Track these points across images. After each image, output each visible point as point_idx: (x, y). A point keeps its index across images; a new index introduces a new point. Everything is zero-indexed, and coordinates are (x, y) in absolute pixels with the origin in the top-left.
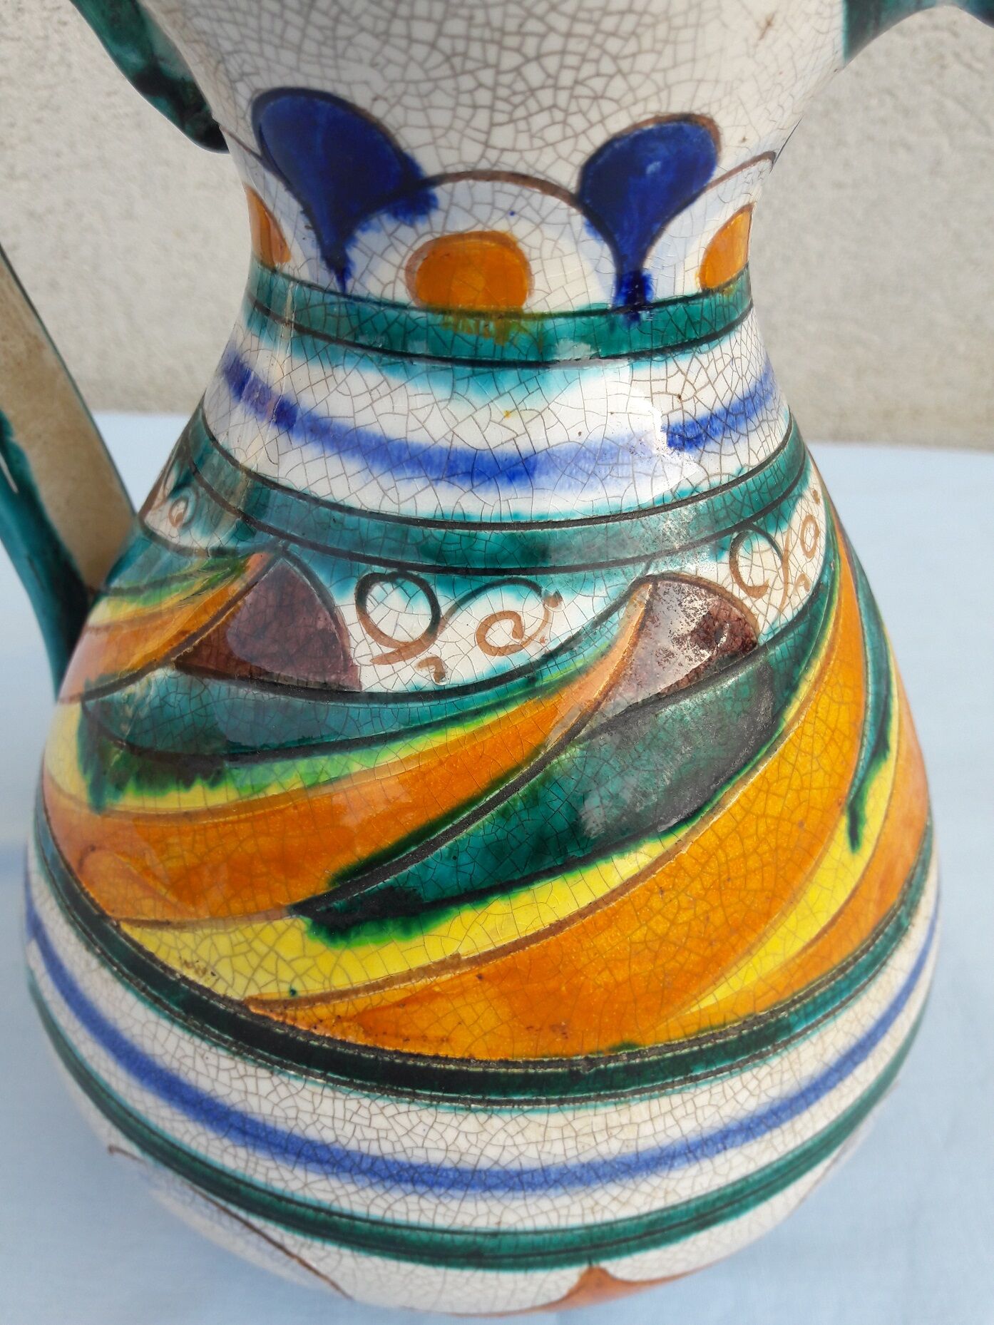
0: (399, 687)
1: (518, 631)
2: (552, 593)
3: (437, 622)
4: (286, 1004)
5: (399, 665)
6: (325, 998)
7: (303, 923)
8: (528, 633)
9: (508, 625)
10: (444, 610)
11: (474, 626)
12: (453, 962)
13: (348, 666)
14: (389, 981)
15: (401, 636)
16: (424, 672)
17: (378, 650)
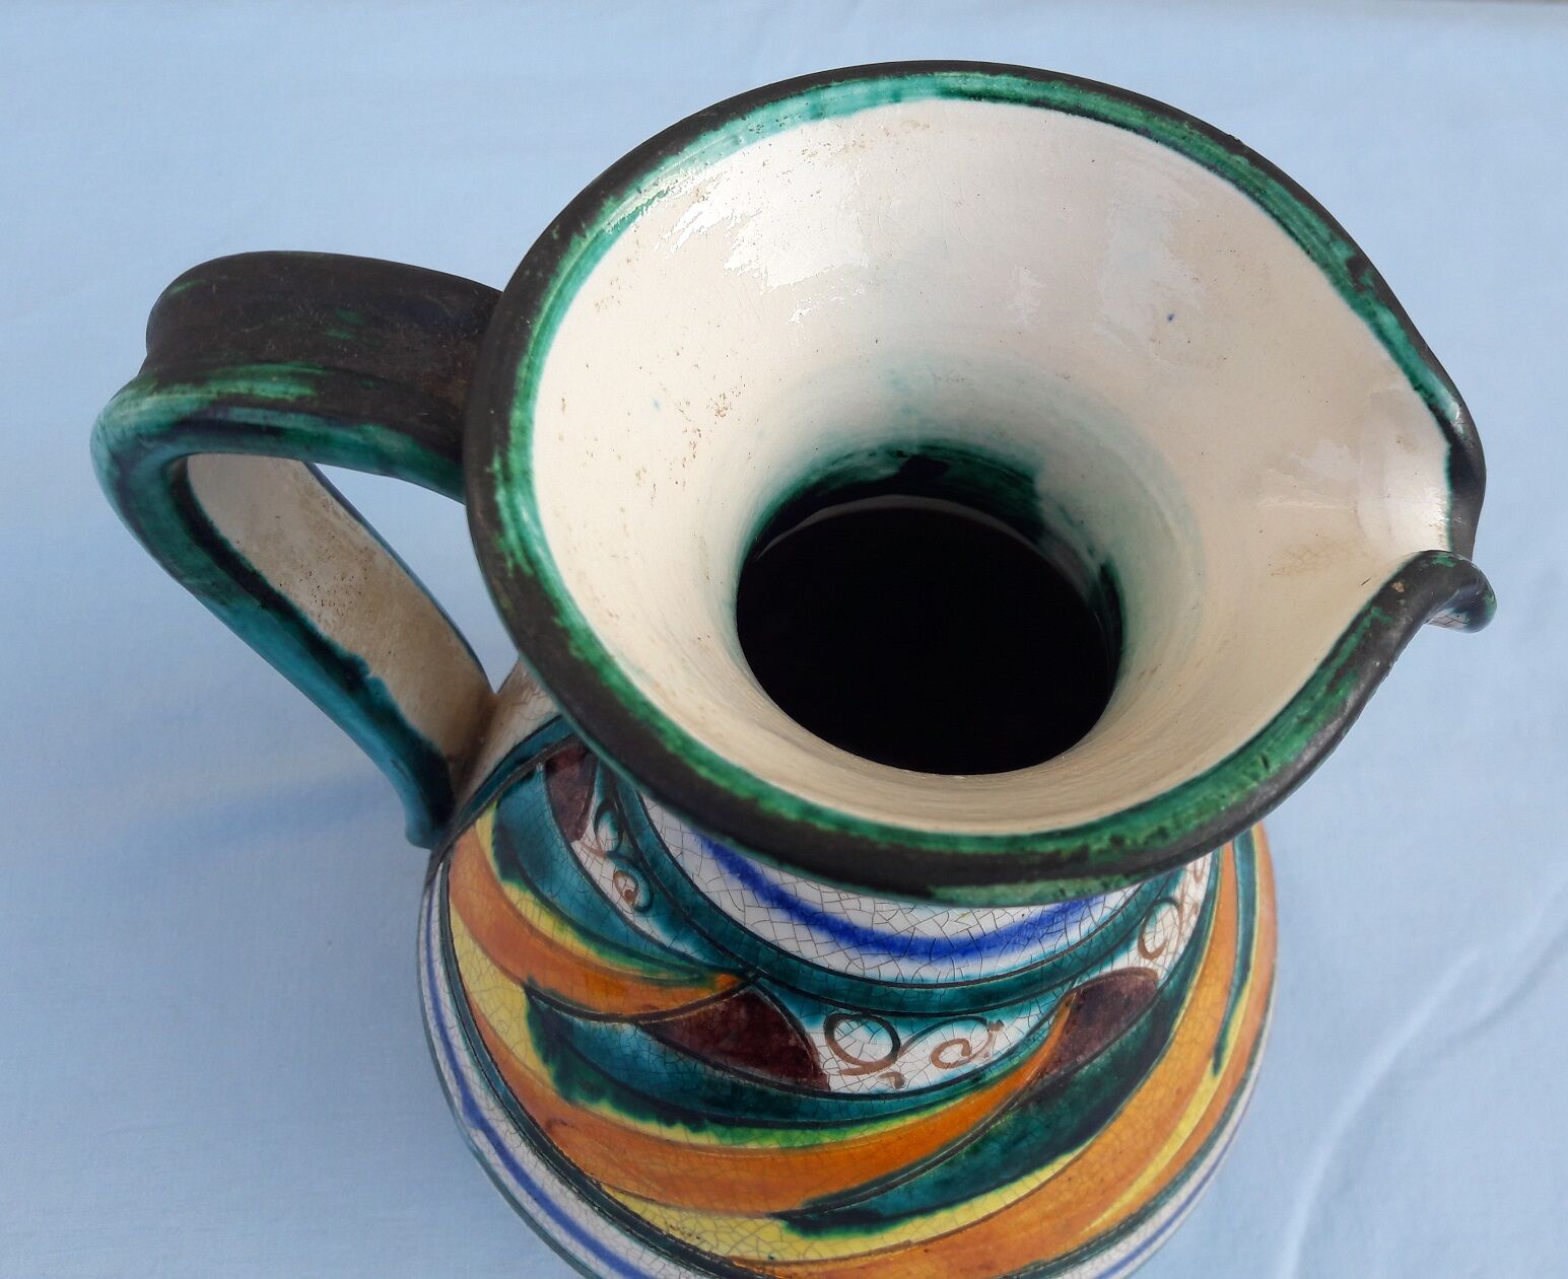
0: (863, 1091)
1: (967, 1050)
2: (995, 1021)
3: (897, 1049)
4: (765, 1263)
5: (861, 1077)
6: (798, 1263)
7: (781, 1224)
8: (974, 1052)
9: (958, 1048)
10: (903, 1042)
11: (929, 1052)
12: (907, 1244)
13: (817, 1073)
14: (854, 1257)
15: (865, 1058)
16: (886, 1081)
17: (844, 1065)
